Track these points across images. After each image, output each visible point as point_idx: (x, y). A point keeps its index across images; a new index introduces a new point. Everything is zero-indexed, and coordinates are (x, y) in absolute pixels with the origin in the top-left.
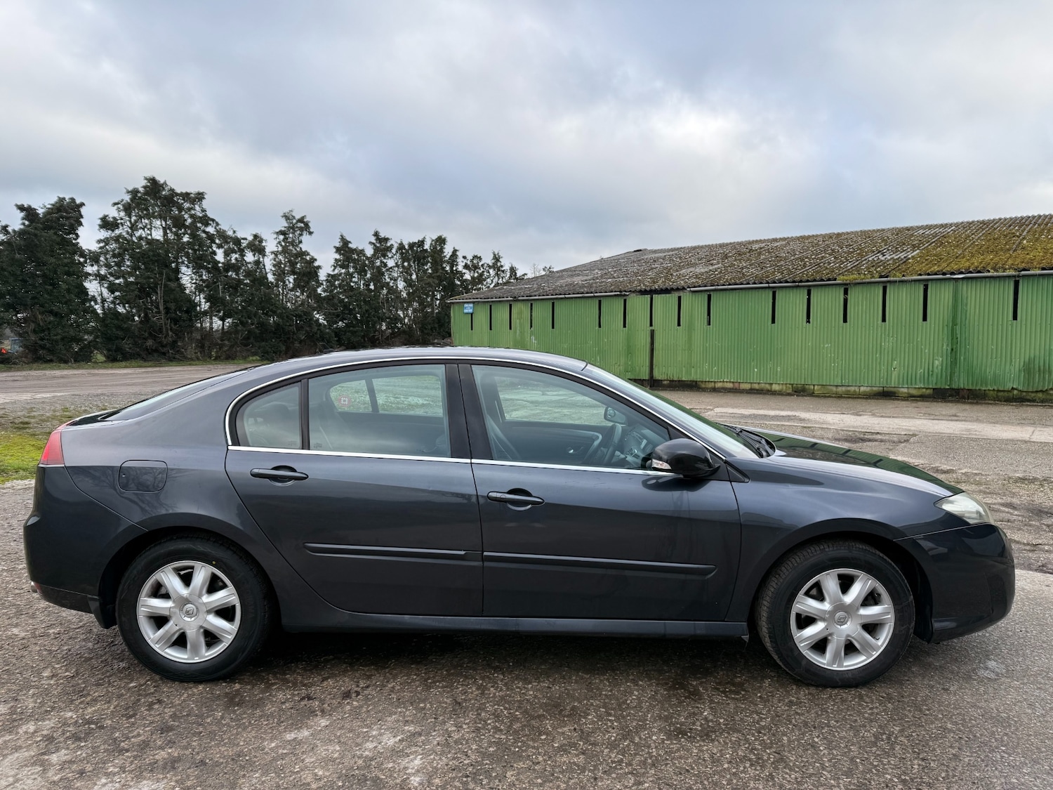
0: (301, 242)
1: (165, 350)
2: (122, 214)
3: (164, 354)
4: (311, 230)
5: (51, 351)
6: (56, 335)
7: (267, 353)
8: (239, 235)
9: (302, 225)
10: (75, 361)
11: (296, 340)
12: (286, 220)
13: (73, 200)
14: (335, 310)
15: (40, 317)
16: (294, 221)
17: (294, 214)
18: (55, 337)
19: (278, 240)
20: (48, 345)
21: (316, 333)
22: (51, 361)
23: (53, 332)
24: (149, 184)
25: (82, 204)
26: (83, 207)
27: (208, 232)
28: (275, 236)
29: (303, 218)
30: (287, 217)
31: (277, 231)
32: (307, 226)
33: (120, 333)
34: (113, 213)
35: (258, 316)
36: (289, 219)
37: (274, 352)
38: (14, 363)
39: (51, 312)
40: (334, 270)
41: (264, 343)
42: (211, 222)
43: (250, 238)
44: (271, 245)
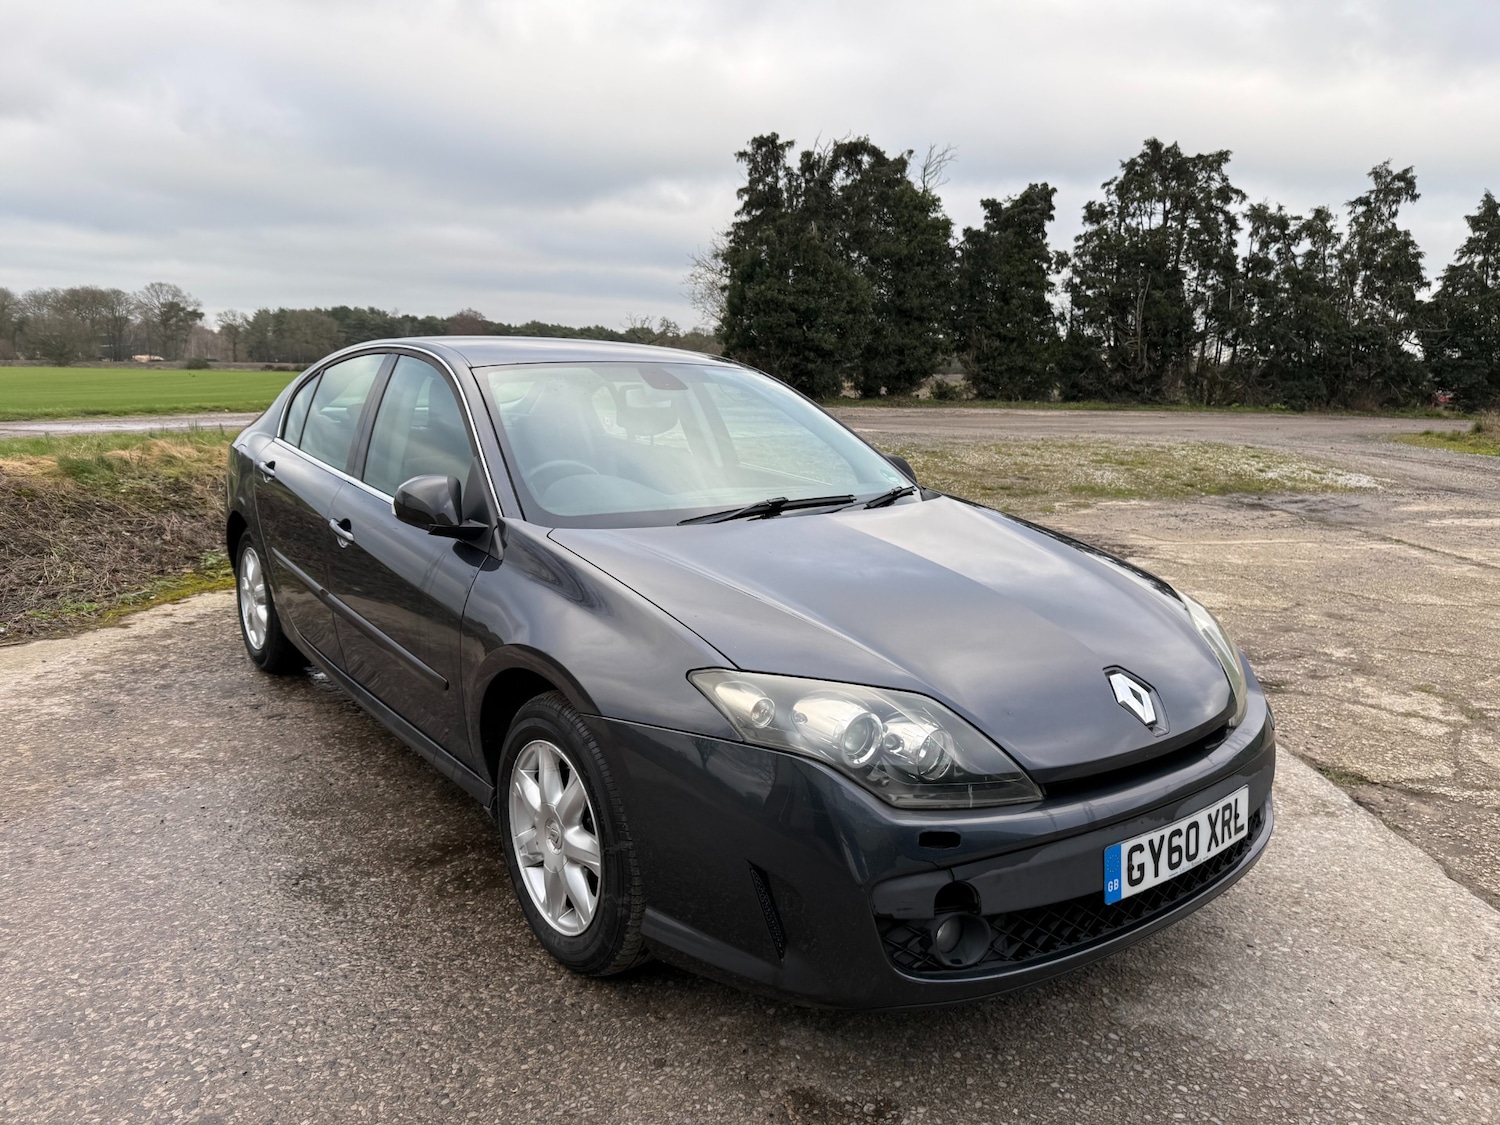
0: (1394, 214)
1: (1137, 388)
2: (1114, 197)
3: (1137, 393)
4: (1417, 191)
5: (995, 386)
6: (1000, 365)
7: (1294, 397)
8: (1289, 212)
9: (1402, 184)
10: (1024, 398)
11: (1350, 379)
12: (1376, 180)
13: (1045, 185)
14: (1440, 328)
15: (985, 341)
16: (1389, 179)
17: (1390, 168)
18: (999, 368)
19: (1353, 215)
20: (991, 378)
21: (1390, 368)
22: (993, 397)
23: (998, 361)
24: (1148, 151)
25: (1054, 190)
26: (1055, 194)
27: (1228, 212)
28: (1350, 209)
29: (1406, 171)
30: (1377, 174)
31: (1353, 199)
32: (1410, 184)
33: (1079, 364)
34: (1100, 197)
35: (1287, 339)
36: (1381, 177)
37: (1307, 397)
38: (951, 399)
39: (999, 336)
40: (1459, 259)
41: (1291, 383)
42: (1234, 196)
43: (1309, 216)
44: (1342, 224)
